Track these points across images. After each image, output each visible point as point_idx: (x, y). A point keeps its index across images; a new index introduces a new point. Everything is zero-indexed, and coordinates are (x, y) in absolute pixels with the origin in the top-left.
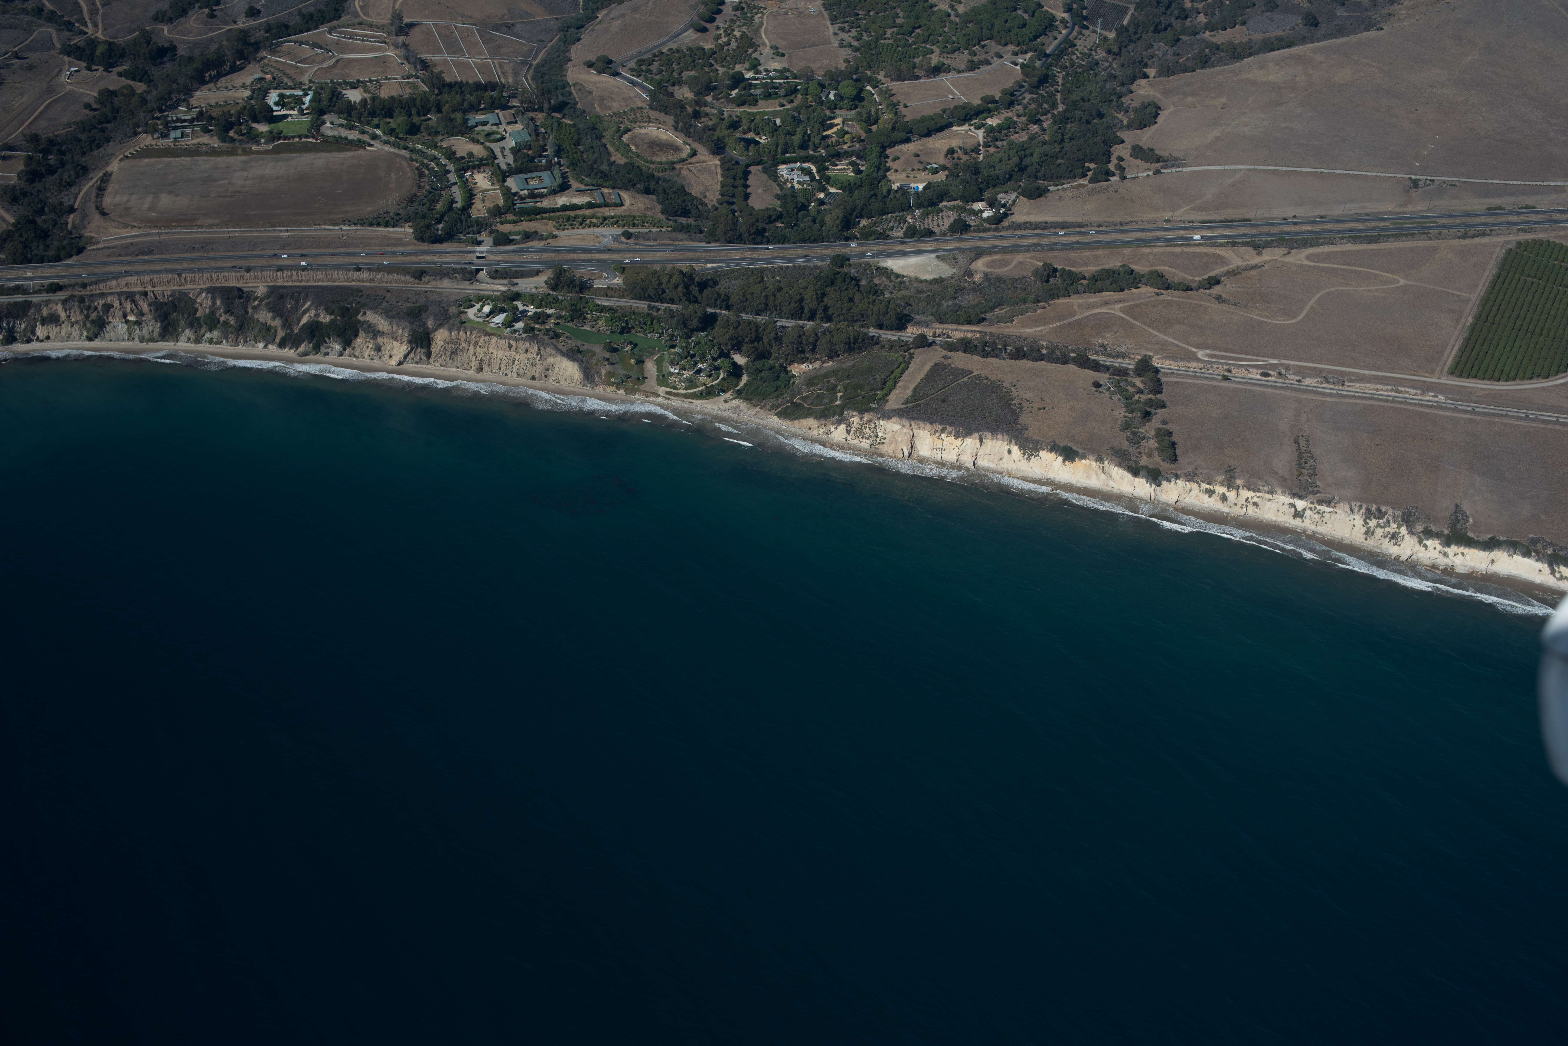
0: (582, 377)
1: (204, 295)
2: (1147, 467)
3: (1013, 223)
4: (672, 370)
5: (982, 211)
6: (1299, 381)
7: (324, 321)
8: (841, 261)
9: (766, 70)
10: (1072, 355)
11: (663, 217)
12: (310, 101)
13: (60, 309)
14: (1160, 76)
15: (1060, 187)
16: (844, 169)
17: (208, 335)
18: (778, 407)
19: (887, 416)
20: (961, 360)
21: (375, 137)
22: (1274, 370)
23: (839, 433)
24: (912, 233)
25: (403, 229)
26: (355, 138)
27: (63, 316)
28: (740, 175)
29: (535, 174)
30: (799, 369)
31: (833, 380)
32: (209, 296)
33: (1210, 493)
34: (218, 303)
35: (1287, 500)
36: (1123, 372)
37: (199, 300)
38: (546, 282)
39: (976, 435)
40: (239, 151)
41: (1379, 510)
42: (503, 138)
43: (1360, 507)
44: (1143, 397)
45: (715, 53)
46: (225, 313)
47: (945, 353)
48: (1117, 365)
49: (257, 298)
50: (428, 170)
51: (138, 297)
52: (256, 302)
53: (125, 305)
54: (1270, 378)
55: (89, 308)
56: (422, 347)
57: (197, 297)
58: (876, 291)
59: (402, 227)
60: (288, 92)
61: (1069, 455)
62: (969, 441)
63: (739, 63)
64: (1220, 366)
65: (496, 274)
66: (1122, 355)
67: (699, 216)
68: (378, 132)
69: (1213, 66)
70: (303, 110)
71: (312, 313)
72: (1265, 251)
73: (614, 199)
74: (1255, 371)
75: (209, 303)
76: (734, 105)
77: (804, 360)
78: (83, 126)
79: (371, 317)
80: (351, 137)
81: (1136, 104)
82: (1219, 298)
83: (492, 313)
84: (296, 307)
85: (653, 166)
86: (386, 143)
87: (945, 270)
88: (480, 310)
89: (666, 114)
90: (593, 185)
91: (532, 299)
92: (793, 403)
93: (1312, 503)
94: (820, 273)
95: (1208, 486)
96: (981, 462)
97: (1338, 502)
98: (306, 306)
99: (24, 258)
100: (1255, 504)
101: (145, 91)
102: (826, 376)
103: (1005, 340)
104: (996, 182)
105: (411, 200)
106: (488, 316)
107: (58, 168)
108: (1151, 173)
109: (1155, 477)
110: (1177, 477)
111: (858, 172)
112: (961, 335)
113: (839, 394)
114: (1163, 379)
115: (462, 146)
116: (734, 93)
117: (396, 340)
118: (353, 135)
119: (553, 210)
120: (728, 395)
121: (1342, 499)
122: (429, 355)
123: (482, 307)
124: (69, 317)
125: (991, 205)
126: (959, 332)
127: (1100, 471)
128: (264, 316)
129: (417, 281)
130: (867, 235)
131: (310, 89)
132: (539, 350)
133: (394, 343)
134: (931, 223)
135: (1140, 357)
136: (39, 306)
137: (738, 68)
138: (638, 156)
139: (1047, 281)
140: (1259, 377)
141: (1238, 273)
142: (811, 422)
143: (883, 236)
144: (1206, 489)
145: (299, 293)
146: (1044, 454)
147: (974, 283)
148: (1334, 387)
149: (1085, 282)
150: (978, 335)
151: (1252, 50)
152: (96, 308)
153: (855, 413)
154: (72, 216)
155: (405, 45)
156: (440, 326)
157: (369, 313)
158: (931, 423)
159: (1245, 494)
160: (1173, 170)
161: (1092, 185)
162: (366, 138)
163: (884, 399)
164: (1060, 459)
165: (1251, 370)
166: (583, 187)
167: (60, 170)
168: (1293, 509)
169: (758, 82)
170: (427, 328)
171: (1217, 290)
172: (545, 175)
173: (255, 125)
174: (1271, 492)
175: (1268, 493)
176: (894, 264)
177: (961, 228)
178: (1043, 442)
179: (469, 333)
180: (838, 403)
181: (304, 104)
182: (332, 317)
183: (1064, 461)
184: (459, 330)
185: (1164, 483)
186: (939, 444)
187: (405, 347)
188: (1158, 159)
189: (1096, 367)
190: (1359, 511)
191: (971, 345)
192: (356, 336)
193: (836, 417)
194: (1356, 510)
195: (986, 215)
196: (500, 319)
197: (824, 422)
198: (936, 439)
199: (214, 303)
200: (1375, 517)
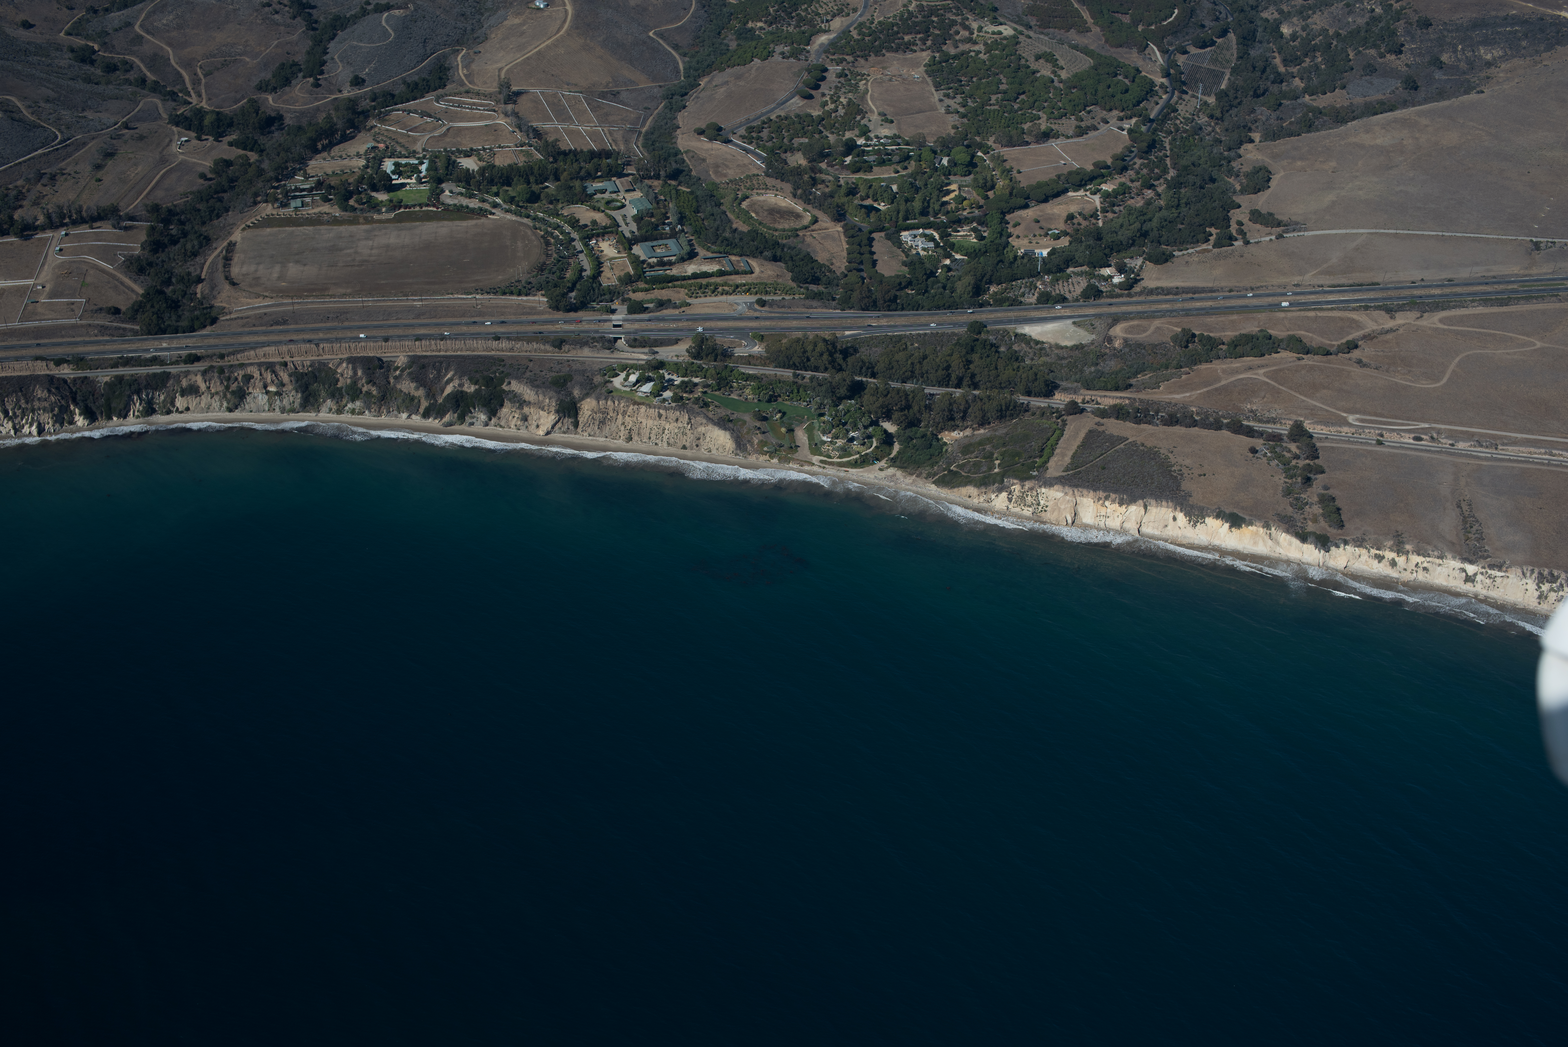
0: (734, 446)
1: (344, 365)
2: (1314, 533)
3: (1145, 288)
4: (825, 438)
5: (1111, 277)
6: (1452, 445)
7: (469, 391)
8: (978, 327)
9: (877, 137)
10: (1225, 421)
11: (794, 285)
12: (427, 170)
13: (199, 380)
14: (1266, 140)
15: (1185, 252)
16: (967, 235)
17: (350, 406)
18: (935, 475)
19: (1049, 483)
20: (1114, 427)
21: (495, 205)
22: (1426, 434)
23: (1000, 501)
24: (1046, 299)
25: (536, 298)
26: (476, 207)
27: (203, 387)
28: (865, 242)
29: (661, 242)
30: (950, 437)
31: (988, 448)
32: (350, 366)
33: (1380, 558)
34: (360, 373)
35: (1457, 564)
36: (1276, 438)
37: (339, 371)
38: (688, 351)
39: (1141, 502)
40: (361, 220)
41: (1552, 575)
42: (623, 206)
43: (1532, 571)
44: (1302, 463)
45: (823, 119)
46: (368, 383)
47: (1097, 419)
48: (1270, 431)
49: (397, 368)
50: (553, 238)
51: (277, 367)
52: (398, 372)
53: (265, 375)
54: (1423, 443)
55: (229, 379)
56: (569, 417)
57: (337, 367)
58: (1016, 357)
59: (535, 295)
60: (403, 161)
61: (1235, 521)
62: (1133, 508)
63: (849, 130)
64: (1372, 431)
65: (635, 343)
66: (1273, 421)
67: (829, 283)
68: (498, 200)
69: (1318, 130)
70: (421, 179)
71: (456, 382)
72: (1398, 315)
73: (742, 266)
74: (1407, 435)
75: (350, 373)
76: (849, 172)
77: (954, 428)
78: (201, 196)
79: (516, 386)
80: (471, 205)
81: (1246, 169)
82: (1359, 362)
83: (639, 382)
84: (439, 377)
85: (776, 234)
86: (507, 211)
87: (1084, 337)
88: (626, 379)
89: (782, 181)
90: (720, 253)
91: (677, 368)
92: (950, 471)
93: (1483, 567)
94: (958, 340)
95: (1377, 552)
96: (1144, 530)
97: (1510, 567)
98: (449, 376)
99: (159, 329)
100: (1425, 569)
101: (257, 161)
102: (982, 443)
103: (1158, 407)
104: (1118, 248)
105: (541, 268)
106: (634, 385)
107: (179, 238)
108: (1273, 237)
109: (1324, 543)
110: (1346, 543)
111: (981, 238)
112: (1112, 402)
113: (997, 462)
114: (1318, 445)
115: (585, 214)
116: (848, 159)
117: (543, 409)
118: (474, 204)
119: (684, 278)
120: (883, 463)
121: (1513, 564)
122: (576, 425)
123: (628, 376)
124: (209, 388)
125: (1121, 270)
126: (1108, 399)
127: (1267, 538)
128: (407, 386)
129: (557, 350)
130: (1000, 301)
131: (424, 157)
132: (690, 419)
133: (541, 412)
134: (1061, 288)
135: (1291, 423)
136: (178, 378)
137: (848, 135)
138: (760, 224)
139: (1187, 347)
140: (1411, 441)
141: (1375, 337)
142: (971, 490)
143: (1015, 303)
144: (1376, 555)
145: (441, 363)
146: (1210, 521)
147: (1115, 349)
148: (1487, 450)
149: (1224, 347)
150: (1127, 402)
151: (1355, 114)
152: (236, 379)
153: (1015, 481)
154: (200, 286)
155: (516, 114)
156: (587, 395)
157: (514, 383)
158: (1095, 490)
159: (1415, 559)
160: (1296, 234)
161: (1216, 250)
162: (487, 206)
163: (1044, 466)
164: (1227, 525)
165: (1403, 434)
166: (710, 255)
167: (182, 240)
168: (1464, 574)
169: (871, 148)
170: (574, 398)
171: (1356, 354)
172: (671, 243)
173: (374, 194)
174: (1441, 557)
175: (1438, 558)
176: (1032, 330)
177: (1093, 293)
178: (1208, 509)
179: (616, 403)
180: (996, 470)
181: (421, 172)
182: (477, 387)
183: (1230, 527)
184: (606, 399)
185: (1333, 548)
186: (1103, 511)
187: (553, 417)
188: (1279, 224)
189: (1250, 432)
190: (1531, 575)
191: (1123, 412)
192: (502, 405)
193: (996, 485)
194: (1528, 575)
195: (1116, 280)
196: (647, 387)
197: (984, 490)
198: (1099, 507)
199: (355, 373)
200: (1547, 581)
